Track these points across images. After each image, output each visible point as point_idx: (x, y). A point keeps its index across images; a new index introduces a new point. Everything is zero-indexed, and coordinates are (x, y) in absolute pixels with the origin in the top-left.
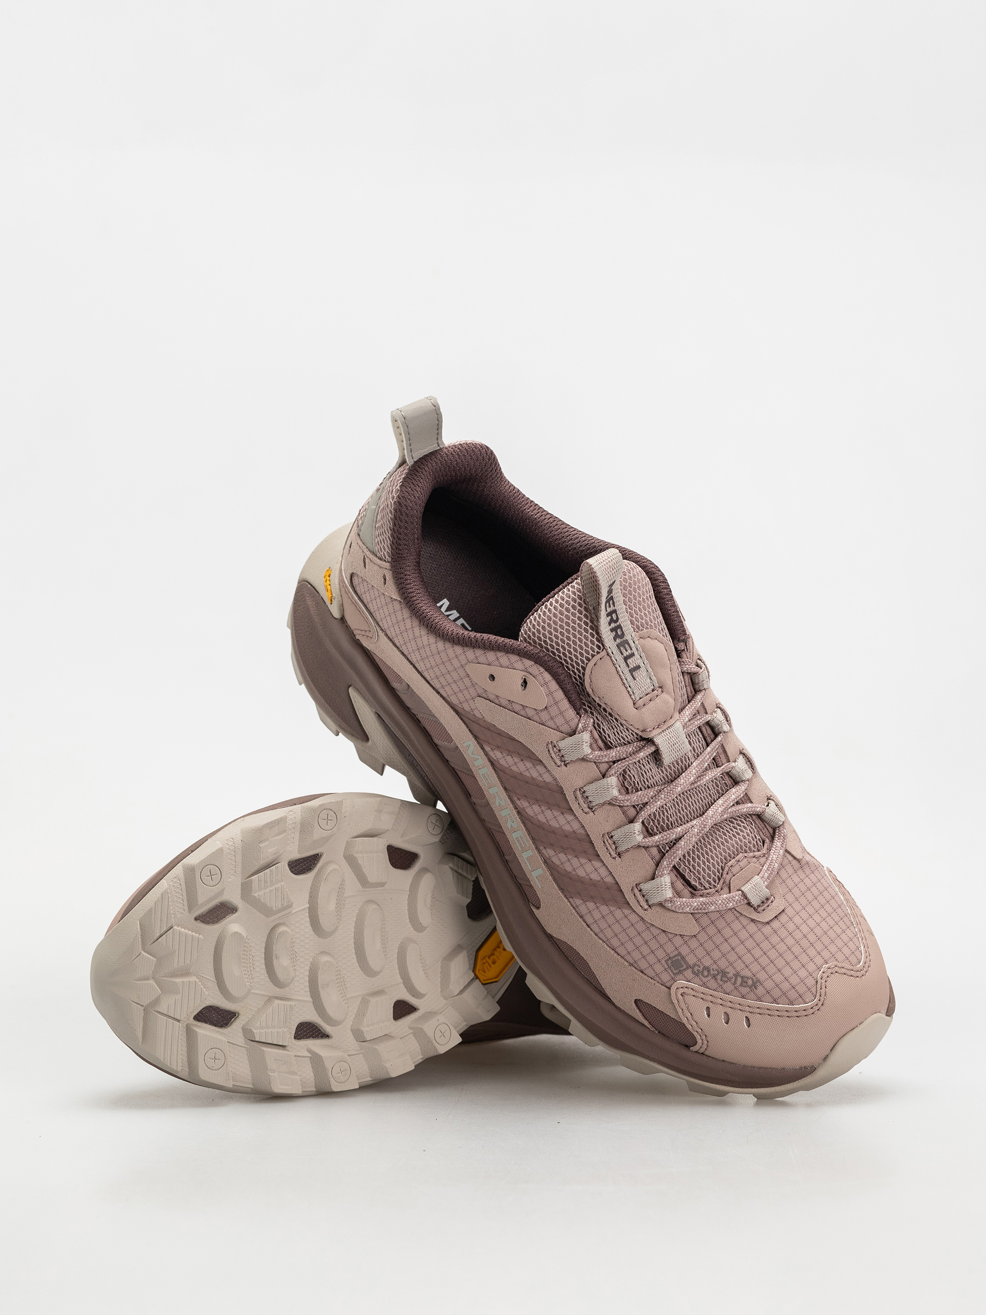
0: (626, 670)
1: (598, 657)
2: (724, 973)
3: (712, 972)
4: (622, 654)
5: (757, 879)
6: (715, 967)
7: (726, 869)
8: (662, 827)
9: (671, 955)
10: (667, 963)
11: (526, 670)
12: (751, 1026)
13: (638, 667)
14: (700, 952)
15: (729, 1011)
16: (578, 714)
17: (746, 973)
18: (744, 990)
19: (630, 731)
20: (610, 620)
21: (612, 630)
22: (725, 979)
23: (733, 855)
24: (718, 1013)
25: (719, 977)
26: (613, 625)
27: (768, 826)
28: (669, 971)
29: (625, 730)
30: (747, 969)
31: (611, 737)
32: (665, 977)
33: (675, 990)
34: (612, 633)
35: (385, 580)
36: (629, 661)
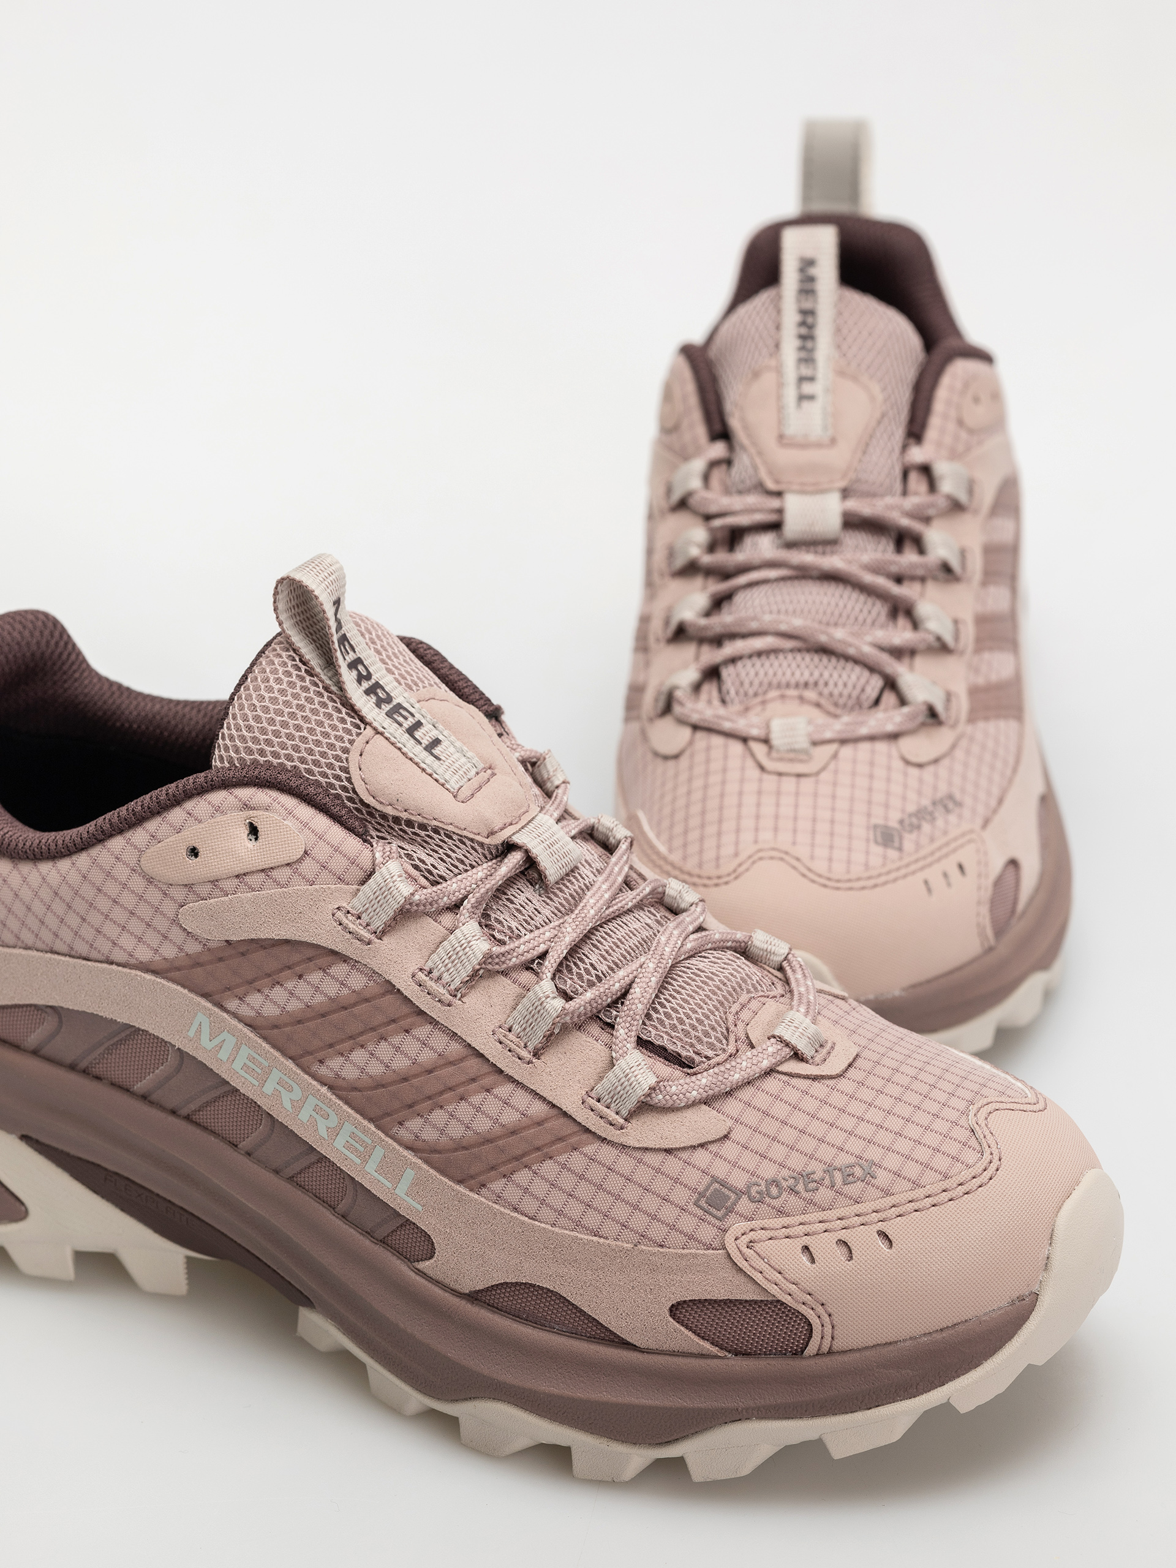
0: (419, 749)
1: (359, 742)
2: (807, 1177)
3: (784, 1184)
4: (401, 725)
5: (790, 1014)
6: (785, 1173)
7: (731, 1018)
9: (701, 1189)
10: (699, 1206)
11: (246, 806)
12: (894, 1245)
13: (437, 742)
14: (749, 1161)
15: (843, 1235)
16: (365, 841)
17: (843, 1160)
18: (854, 1189)
19: (468, 843)
20: (358, 675)
21: (368, 692)
22: (813, 1185)
23: (730, 998)
24: (825, 1245)
26: (366, 684)
27: (768, 968)
28: (709, 1218)
29: (458, 843)
30: (843, 1154)
31: (438, 867)
32: (707, 1233)
33: (733, 1244)
34: (369, 697)
36: (418, 734)
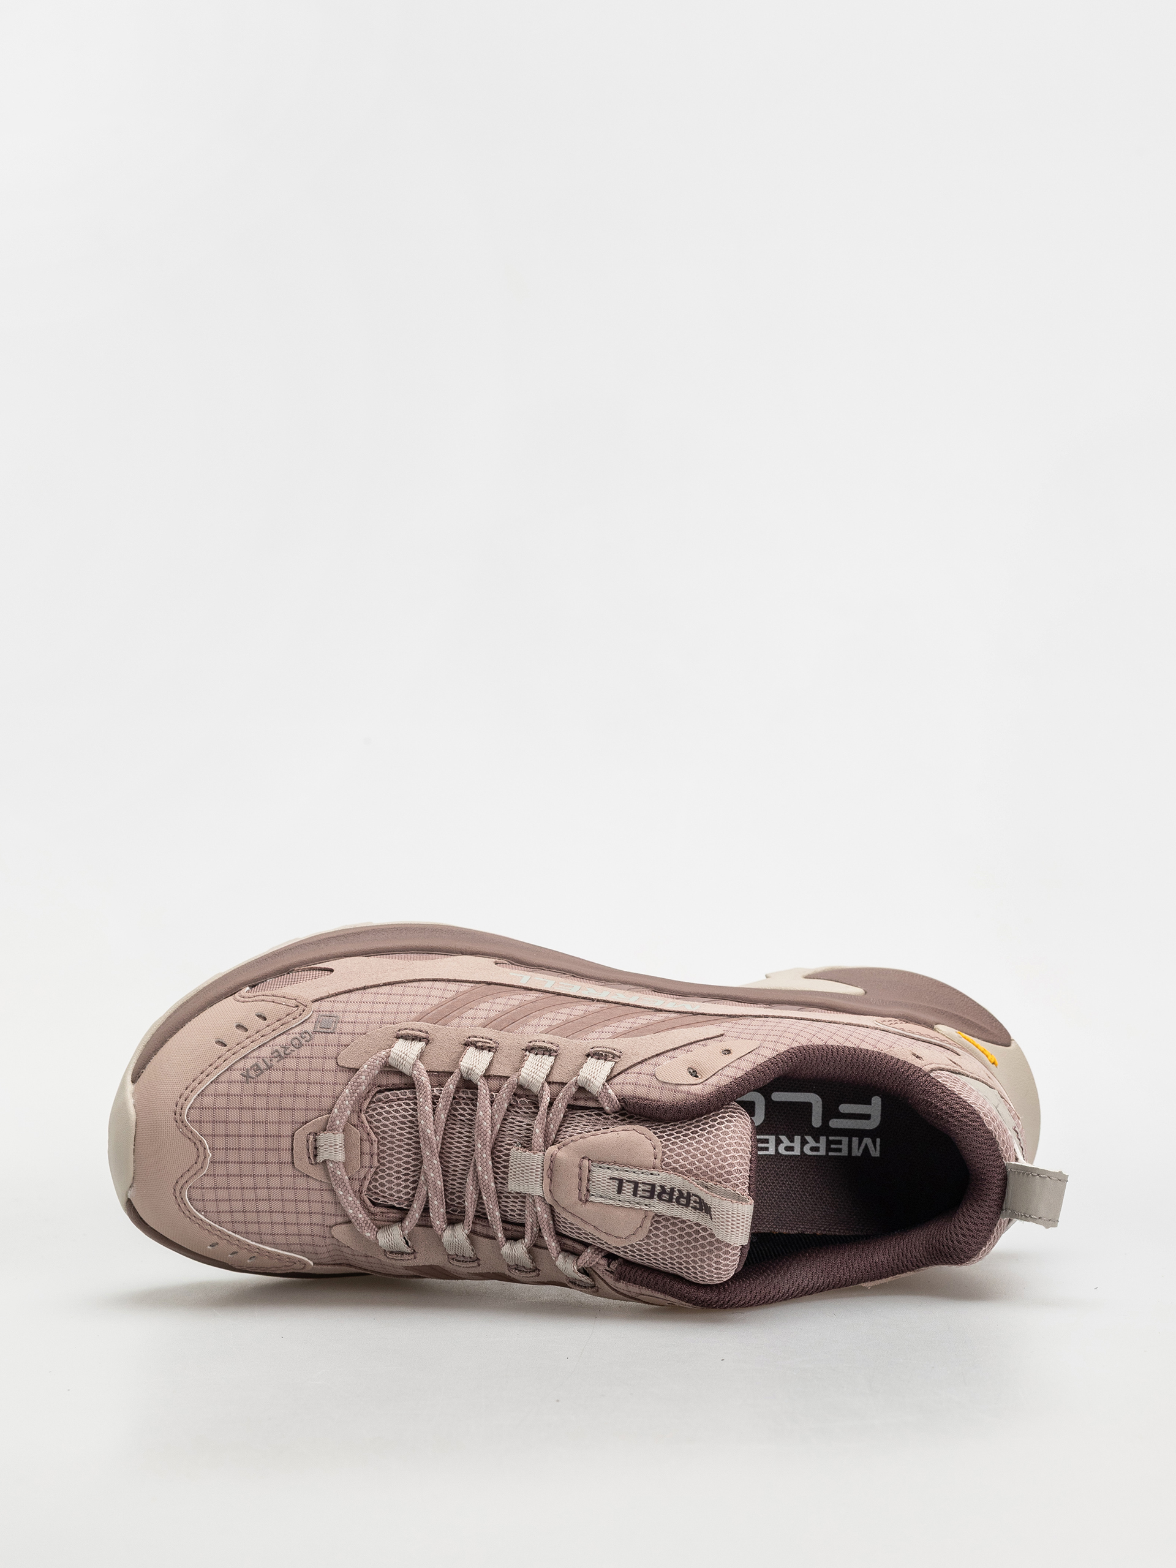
0: (625, 1176)
2: (281, 1057)
3: (292, 1048)
4: (643, 1183)
5: (340, 1157)
6: (294, 1054)
8: (459, 1103)
13: (619, 1191)
15: (246, 1034)
16: (623, 1097)
18: (250, 1063)
20: (683, 1194)
21: (672, 1189)
22: (275, 1054)
23: (382, 1155)
25: (281, 1051)
26: (676, 1194)
34: (670, 1187)
35: (917, 1057)
36: (632, 1186)
